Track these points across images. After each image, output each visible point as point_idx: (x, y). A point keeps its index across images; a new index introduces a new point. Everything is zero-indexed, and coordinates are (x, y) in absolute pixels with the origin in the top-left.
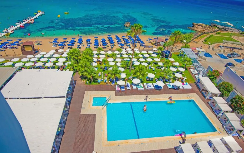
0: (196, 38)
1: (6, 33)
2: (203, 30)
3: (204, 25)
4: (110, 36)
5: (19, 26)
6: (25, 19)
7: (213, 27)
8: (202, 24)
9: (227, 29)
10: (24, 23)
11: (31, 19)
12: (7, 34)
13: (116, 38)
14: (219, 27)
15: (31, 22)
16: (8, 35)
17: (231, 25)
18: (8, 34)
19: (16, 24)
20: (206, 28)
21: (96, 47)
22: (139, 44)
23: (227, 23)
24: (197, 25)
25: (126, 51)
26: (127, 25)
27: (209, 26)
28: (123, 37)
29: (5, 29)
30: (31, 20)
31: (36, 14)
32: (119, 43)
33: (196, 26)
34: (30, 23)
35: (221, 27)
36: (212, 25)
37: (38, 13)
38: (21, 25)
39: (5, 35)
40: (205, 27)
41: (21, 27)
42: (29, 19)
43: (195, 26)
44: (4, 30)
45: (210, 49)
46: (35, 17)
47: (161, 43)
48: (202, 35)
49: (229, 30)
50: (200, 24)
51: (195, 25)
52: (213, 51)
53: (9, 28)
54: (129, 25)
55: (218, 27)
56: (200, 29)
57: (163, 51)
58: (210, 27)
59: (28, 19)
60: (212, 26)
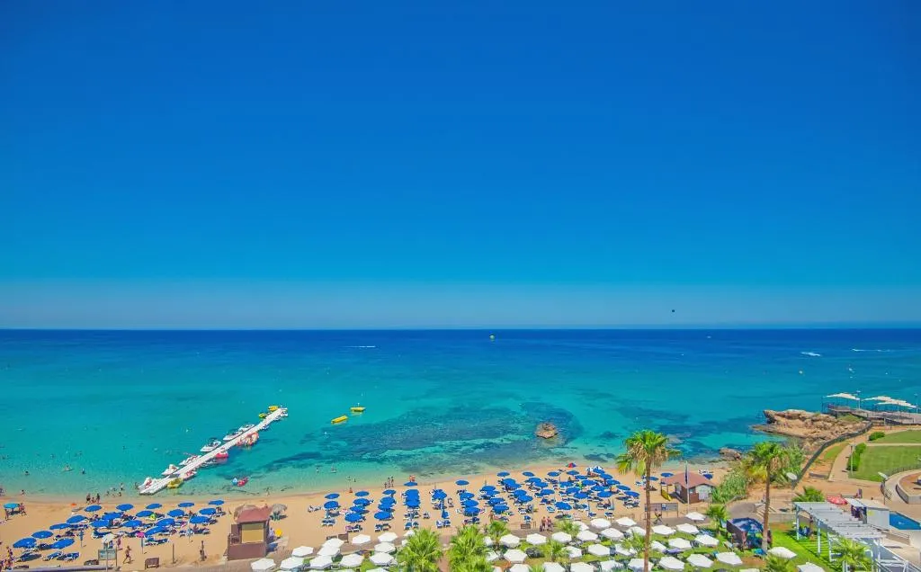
0: (812, 460)
1: (173, 479)
2: (813, 431)
3: (808, 414)
4: (507, 477)
5: (212, 455)
6: (234, 434)
7: (842, 419)
8: (797, 411)
9: (896, 417)
10: (227, 446)
11: (249, 432)
12: (173, 483)
13: (528, 481)
14: (862, 414)
15: (248, 440)
16: (176, 485)
17: (903, 403)
18: (176, 481)
19: (205, 449)
20: (820, 423)
21: (470, 518)
22: (618, 499)
23: (880, 398)
24: (784, 416)
25: (592, 529)
26: (547, 435)
27: (825, 415)
28: (551, 478)
29: (171, 466)
30: (250, 436)
31: (264, 417)
32: (544, 501)
33: (783, 420)
34: (243, 445)
35: (871, 414)
36: (833, 410)
37: (269, 412)
38: (219, 451)
39: (165, 487)
40: (813, 421)
41: (218, 457)
42: (243, 432)
43: (778, 421)
44: (167, 470)
45: (893, 499)
46: (261, 426)
47: (698, 490)
48: (826, 450)
49: (905, 421)
50: (791, 411)
51: (777, 418)
52: (907, 502)
53: (184, 463)
54: (552, 433)
55: (859, 417)
56: (798, 429)
57: (731, 521)
58: (832, 418)
59: (240, 433)
60: (836, 416)
